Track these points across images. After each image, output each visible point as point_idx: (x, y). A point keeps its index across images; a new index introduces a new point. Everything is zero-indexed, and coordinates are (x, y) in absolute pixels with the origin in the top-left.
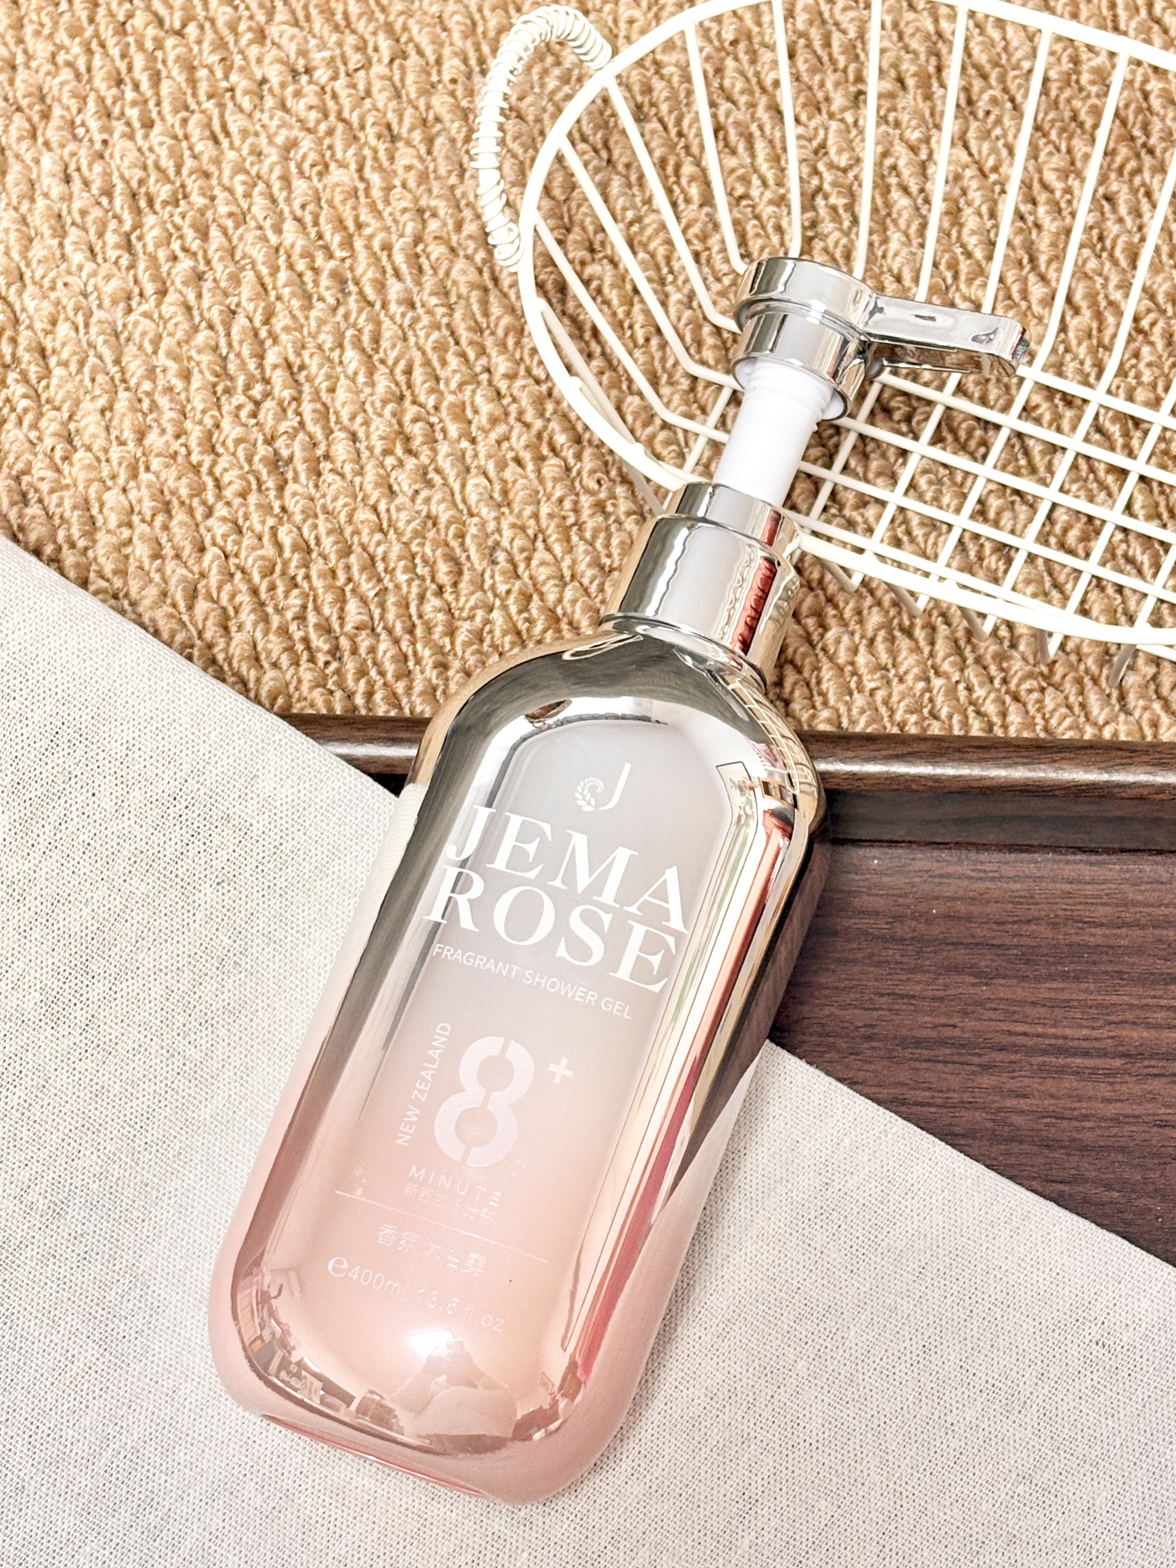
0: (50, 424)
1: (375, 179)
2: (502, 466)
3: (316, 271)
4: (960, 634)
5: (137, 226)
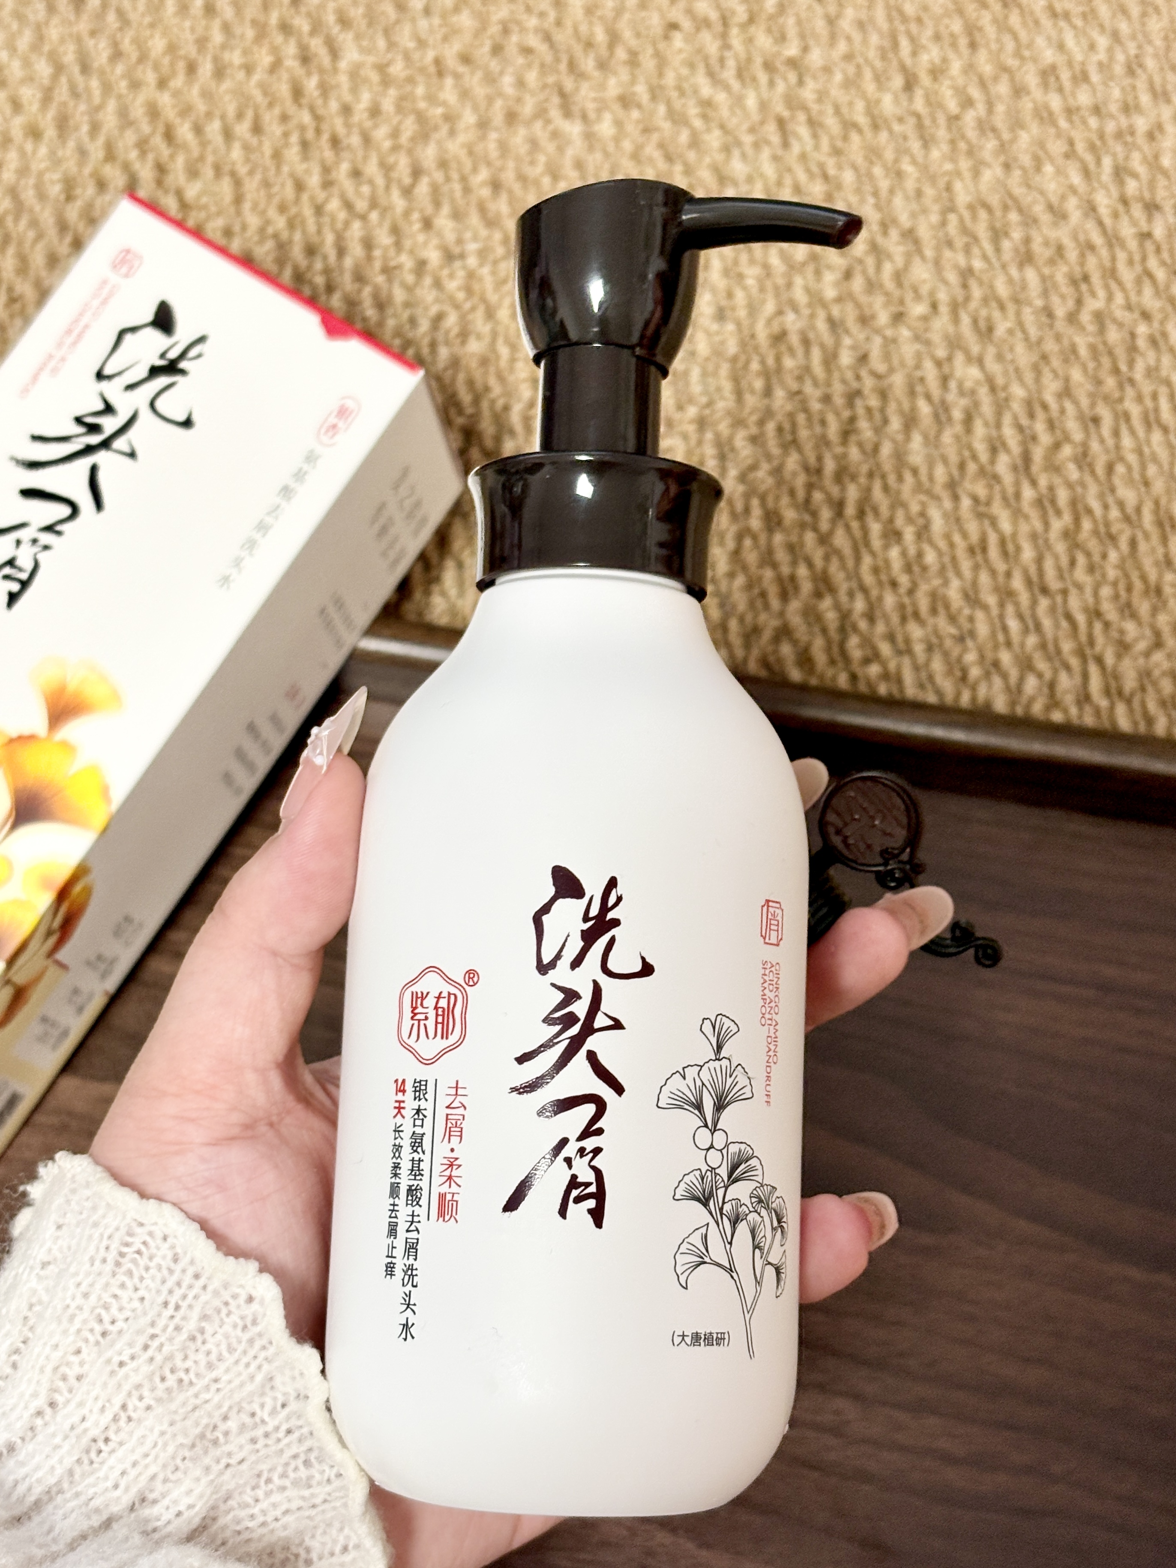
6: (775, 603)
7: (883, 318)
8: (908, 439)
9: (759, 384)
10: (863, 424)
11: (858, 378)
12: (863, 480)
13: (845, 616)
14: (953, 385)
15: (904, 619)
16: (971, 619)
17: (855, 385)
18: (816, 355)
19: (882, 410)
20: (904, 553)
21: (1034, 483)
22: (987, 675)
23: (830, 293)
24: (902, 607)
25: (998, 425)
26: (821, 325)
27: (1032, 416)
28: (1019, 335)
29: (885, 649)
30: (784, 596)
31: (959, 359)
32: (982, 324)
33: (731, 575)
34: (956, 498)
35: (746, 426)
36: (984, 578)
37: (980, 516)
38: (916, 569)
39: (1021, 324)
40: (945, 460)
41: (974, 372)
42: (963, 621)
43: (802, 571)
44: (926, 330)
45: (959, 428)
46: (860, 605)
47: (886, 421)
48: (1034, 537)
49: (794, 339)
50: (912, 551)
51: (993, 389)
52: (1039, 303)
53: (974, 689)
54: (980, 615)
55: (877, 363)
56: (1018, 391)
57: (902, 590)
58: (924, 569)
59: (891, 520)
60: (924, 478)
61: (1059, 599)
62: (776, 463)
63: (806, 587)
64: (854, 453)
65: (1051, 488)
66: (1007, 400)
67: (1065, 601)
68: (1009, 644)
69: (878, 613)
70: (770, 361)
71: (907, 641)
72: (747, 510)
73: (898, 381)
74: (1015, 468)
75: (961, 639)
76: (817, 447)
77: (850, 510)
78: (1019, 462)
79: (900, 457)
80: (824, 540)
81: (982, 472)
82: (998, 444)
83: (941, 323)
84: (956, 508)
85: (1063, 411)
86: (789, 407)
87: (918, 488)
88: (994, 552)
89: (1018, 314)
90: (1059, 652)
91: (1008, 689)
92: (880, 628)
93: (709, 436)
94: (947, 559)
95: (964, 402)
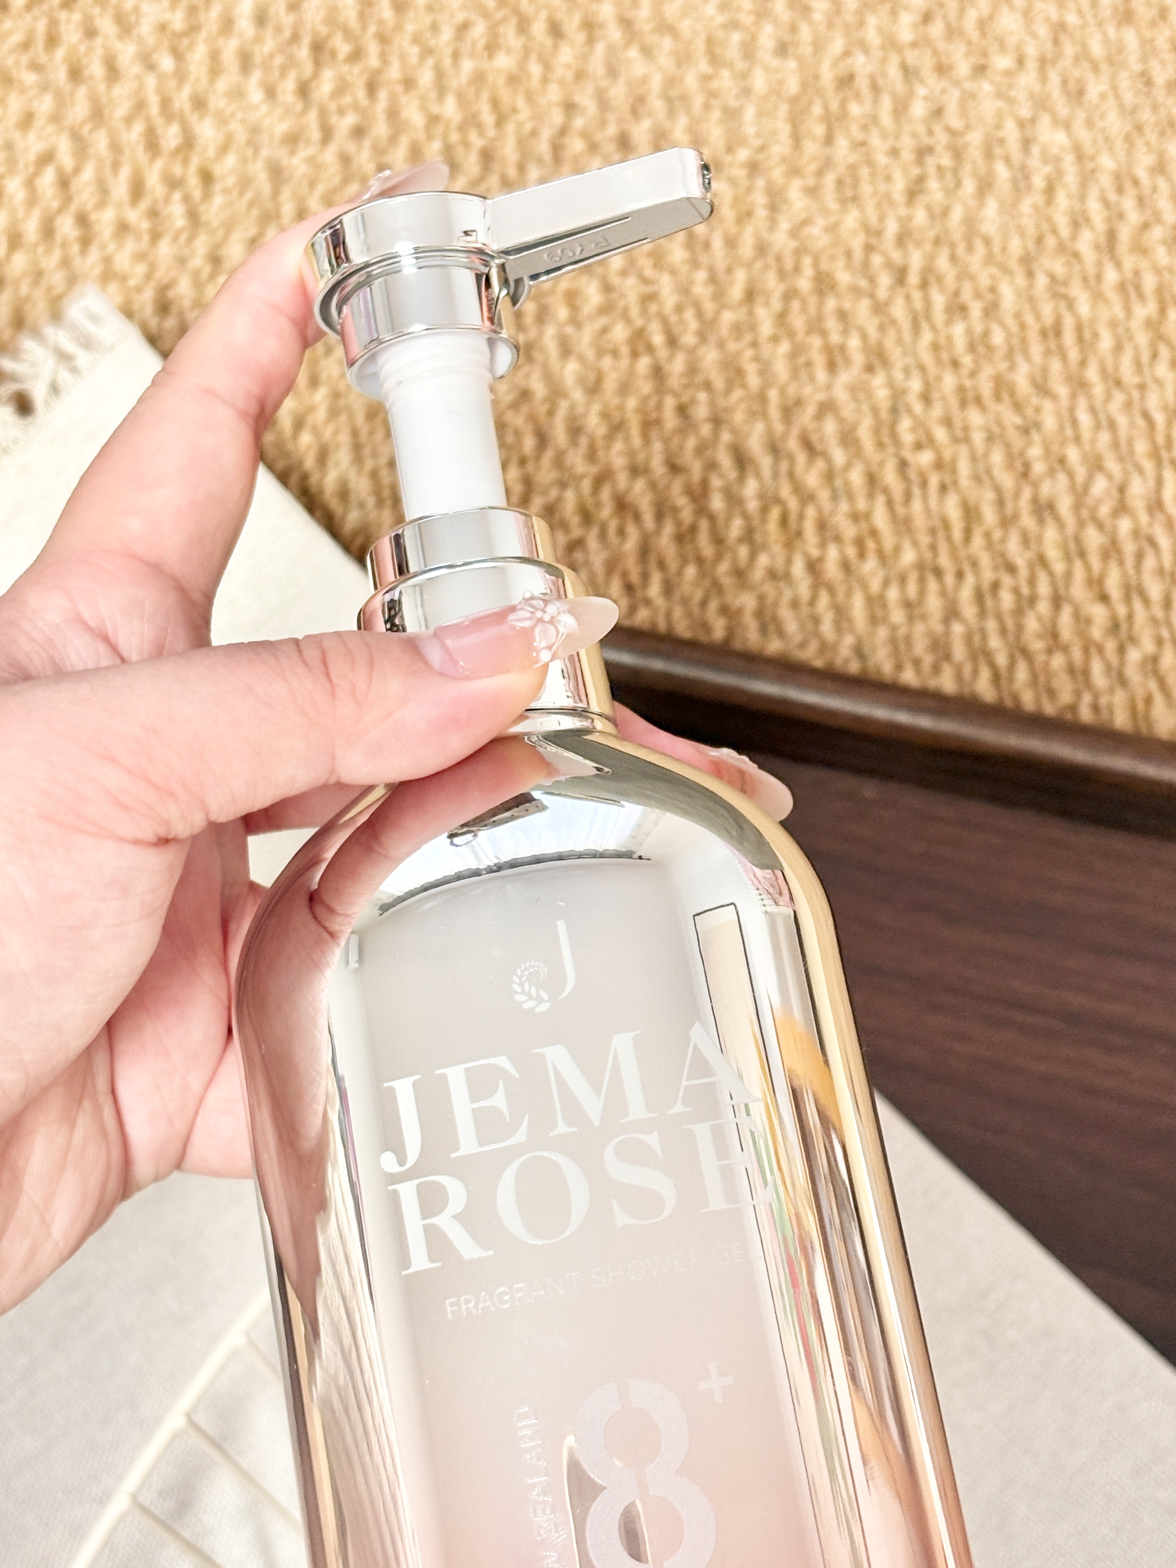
0: (201, 245)
1: (535, 69)
2: (600, 353)
3: (466, 144)
4: (986, 585)
5: (316, 76)
6: (821, 374)
7: (963, 68)
8: (982, 204)
9: (819, 130)
10: (933, 184)
11: (930, 133)
12: (928, 247)
13: (898, 395)
14: (1035, 150)
15: (963, 404)
16: (1038, 410)
17: (926, 141)
18: (886, 104)
19: (956, 171)
20: (969, 331)
21: (1118, 265)
22: (1051, 473)
23: (906, 35)
24: (961, 390)
25: (1083, 198)
26: (893, 72)
27: (1120, 190)
28: (1112, 101)
29: (940, 434)
30: (832, 367)
31: (1045, 121)
32: (1072, 85)
33: (775, 339)
34: (1030, 274)
35: (803, 177)
36: (1056, 366)
37: (1055, 295)
38: (981, 349)
39: (1115, 89)
40: (1021, 231)
41: (1060, 138)
42: (1029, 412)
43: (854, 342)
44: (1010, 87)
45: (1038, 198)
46: (916, 385)
47: (958, 184)
48: (1113, 324)
49: (862, 84)
50: (978, 329)
51: (1080, 157)
52: (1138, 68)
53: (1036, 485)
54: (1048, 406)
55: (953, 120)
56: (1107, 162)
57: (965, 371)
58: (990, 348)
59: (957, 293)
60: (996, 249)
61: (1136, 394)
62: (833, 219)
63: (858, 358)
64: (920, 216)
65: (1137, 273)
66: (1093, 171)
67: (1142, 398)
68: (1077, 439)
69: (936, 395)
70: (834, 105)
71: (966, 429)
72: (797, 269)
73: (975, 139)
74: (1097, 247)
75: (1025, 431)
76: (879, 204)
77: (913, 279)
78: (1102, 240)
79: (970, 224)
80: (879, 308)
81: (1061, 248)
82: (1080, 219)
83: (1028, 79)
84: (1030, 287)
85: (1155, 189)
86: (851, 159)
87: (989, 259)
88: (1069, 338)
89: (1113, 77)
90: (1132, 453)
91: (1073, 488)
92: (937, 411)
93: (760, 183)
94: (1016, 342)
95: (1047, 169)
